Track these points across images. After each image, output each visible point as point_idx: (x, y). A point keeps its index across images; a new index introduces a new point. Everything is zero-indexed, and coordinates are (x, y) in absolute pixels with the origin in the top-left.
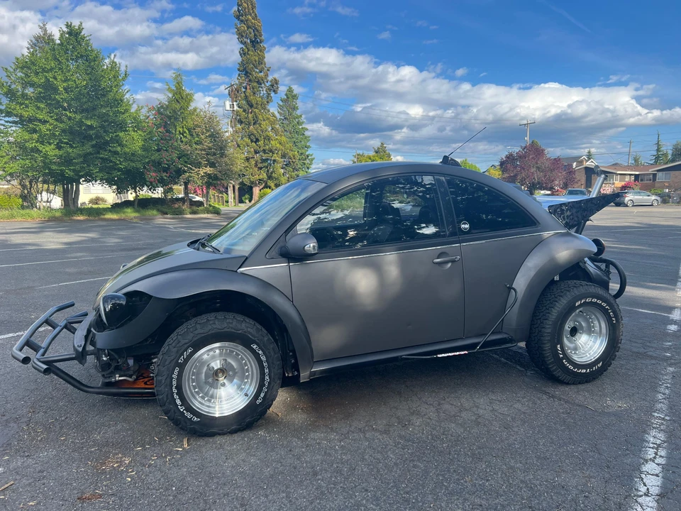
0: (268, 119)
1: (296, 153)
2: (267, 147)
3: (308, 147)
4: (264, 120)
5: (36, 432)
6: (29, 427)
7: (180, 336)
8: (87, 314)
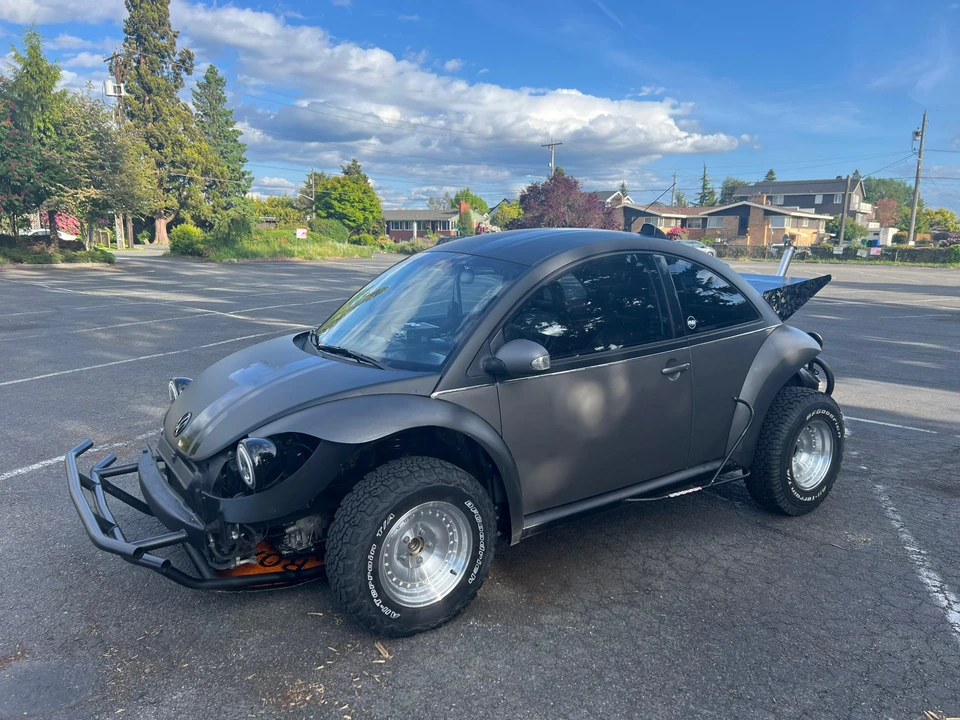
0: (178, 113)
1: (225, 168)
3: (244, 161)
4: (171, 115)
5: (131, 660)
6: (111, 653)
7: (376, 498)
8: (115, 459)
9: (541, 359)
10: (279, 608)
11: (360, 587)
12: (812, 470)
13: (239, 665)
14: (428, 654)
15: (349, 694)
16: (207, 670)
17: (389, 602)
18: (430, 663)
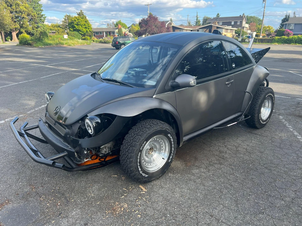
2: (18, 10)
5: (51, 200)
6: (43, 198)
7: (140, 136)
8: (28, 123)
9: (193, 81)
10: (100, 175)
11: (135, 168)
12: (265, 113)
13: (93, 199)
14: (159, 188)
15: (136, 206)
16: (81, 201)
17: (144, 172)
18: (161, 191)
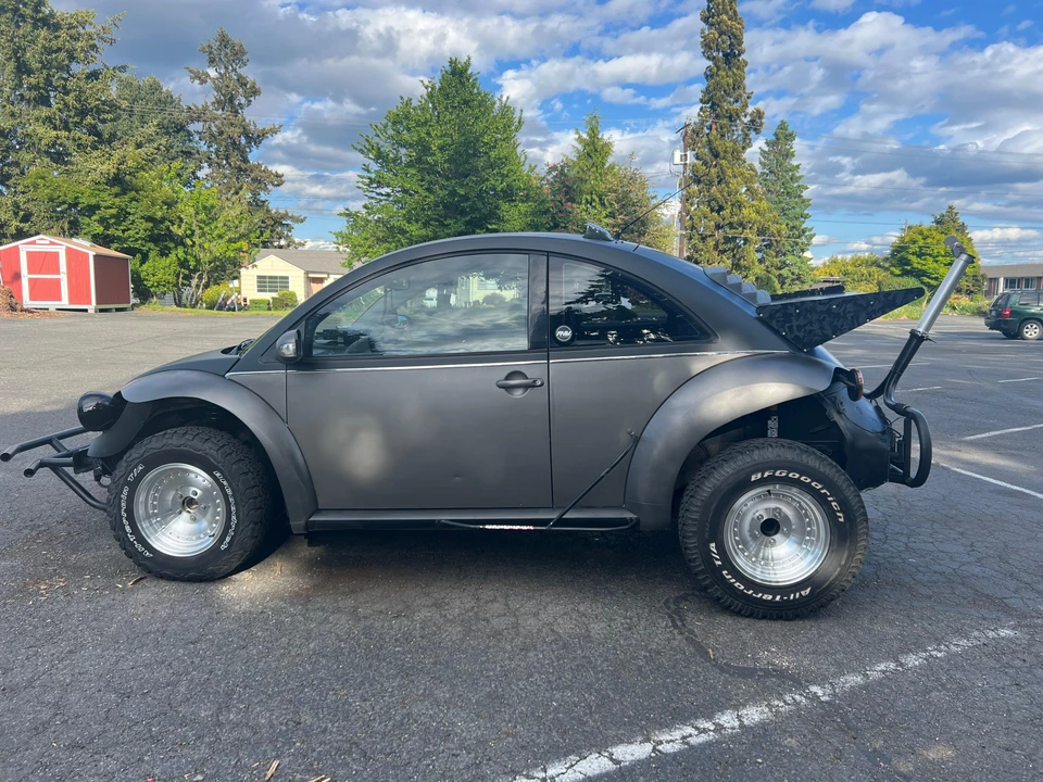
0: (742, 174)
1: (784, 226)
2: (736, 218)
3: (806, 217)
4: (735, 177)
17: (141, 541)
